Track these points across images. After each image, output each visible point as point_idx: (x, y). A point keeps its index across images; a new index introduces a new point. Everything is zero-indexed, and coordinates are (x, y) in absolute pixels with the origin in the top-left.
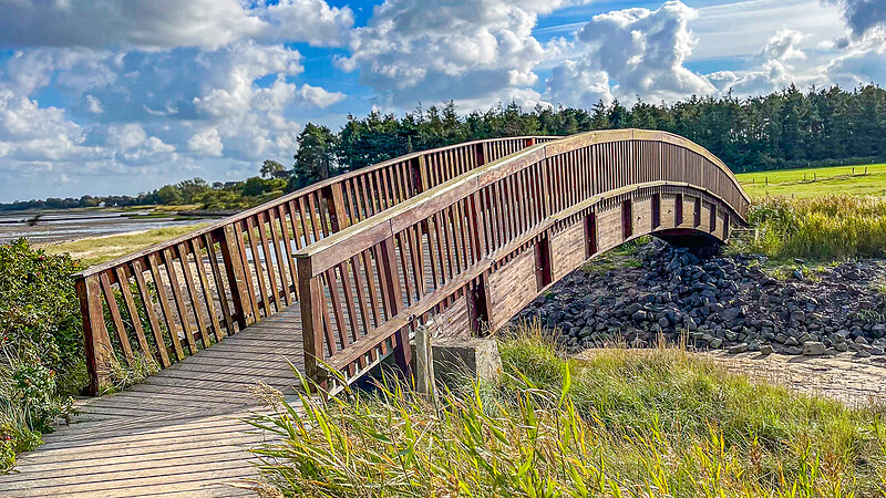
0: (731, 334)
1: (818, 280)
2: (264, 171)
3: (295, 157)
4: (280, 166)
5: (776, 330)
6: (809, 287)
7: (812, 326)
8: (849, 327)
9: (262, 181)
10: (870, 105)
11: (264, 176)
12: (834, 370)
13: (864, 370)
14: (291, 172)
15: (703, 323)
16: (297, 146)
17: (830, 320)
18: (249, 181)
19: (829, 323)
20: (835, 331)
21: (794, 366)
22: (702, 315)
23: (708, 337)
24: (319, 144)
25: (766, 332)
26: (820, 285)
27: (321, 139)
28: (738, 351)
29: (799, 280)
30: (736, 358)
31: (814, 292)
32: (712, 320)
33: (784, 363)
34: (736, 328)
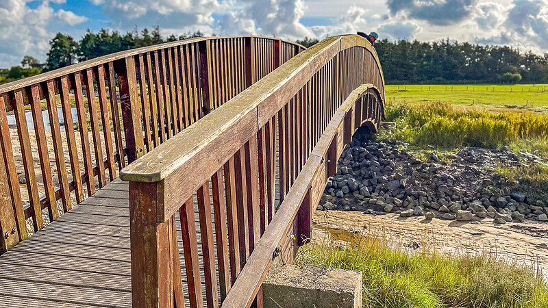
0: (399, 201)
1: (450, 162)
2: (24, 63)
3: (48, 54)
4: (36, 60)
5: (430, 199)
6: (445, 167)
7: (454, 196)
8: (480, 198)
9: (21, 69)
10: (404, 51)
11: (23, 66)
12: (487, 235)
13: (509, 235)
14: (43, 65)
15: (373, 191)
16: (50, 48)
17: (466, 193)
18: (13, 69)
19: (465, 195)
20: (471, 201)
21: (455, 230)
22: (372, 185)
23: (382, 203)
24: (65, 47)
25: (423, 200)
26: (453, 166)
27: (67, 44)
28: (407, 216)
29: (436, 161)
30: (408, 221)
31: (450, 171)
32: (380, 189)
33: (446, 227)
34: (400, 196)
